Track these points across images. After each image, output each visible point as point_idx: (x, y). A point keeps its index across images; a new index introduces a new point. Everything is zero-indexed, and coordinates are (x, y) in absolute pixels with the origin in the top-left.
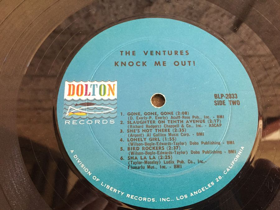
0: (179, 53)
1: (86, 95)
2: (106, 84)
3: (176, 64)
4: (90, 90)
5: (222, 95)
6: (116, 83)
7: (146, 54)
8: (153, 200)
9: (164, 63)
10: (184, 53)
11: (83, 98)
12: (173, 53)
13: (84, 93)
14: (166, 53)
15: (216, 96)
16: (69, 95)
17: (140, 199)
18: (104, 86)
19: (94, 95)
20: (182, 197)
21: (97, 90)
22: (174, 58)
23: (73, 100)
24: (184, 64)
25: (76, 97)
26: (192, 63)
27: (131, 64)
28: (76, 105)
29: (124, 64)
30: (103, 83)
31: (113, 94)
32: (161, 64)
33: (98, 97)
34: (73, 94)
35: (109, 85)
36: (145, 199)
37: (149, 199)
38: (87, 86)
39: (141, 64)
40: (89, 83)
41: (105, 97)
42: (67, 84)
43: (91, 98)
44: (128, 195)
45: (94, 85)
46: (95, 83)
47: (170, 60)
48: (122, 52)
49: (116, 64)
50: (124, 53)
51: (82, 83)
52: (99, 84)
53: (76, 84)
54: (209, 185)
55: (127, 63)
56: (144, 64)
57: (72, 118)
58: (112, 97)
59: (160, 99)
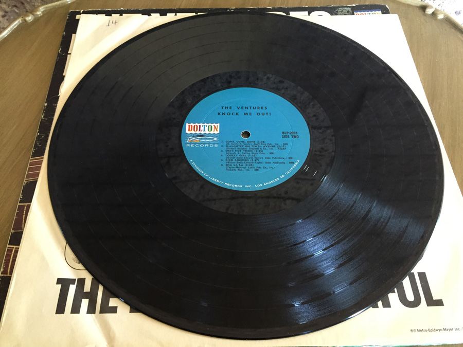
0: (260, 108)
1: (200, 130)
2: (212, 125)
3: (258, 114)
4: (202, 128)
5: (287, 132)
6: (219, 124)
7: (238, 108)
8: (241, 186)
9: (250, 114)
10: (264, 108)
11: (198, 132)
12: (257, 108)
13: (198, 130)
14: (252, 108)
15: (283, 133)
16: (189, 130)
17: (233, 186)
18: (211, 126)
19: (204, 131)
20: (258, 185)
21: (206, 128)
22: (257, 111)
23: (191, 133)
24: (263, 114)
25: (193, 132)
26: (269, 114)
27: (229, 114)
28: (194, 136)
29: (224, 114)
30: (210, 124)
31: (217, 131)
32: (249, 114)
33: (207, 132)
34: (191, 130)
35: (214, 126)
36: (236, 186)
37: (239, 186)
38: (200, 126)
39: (235, 114)
40: (201, 125)
41: (212, 132)
42: (187, 125)
43: (203, 132)
44: (226, 184)
45: (204, 126)
46: (205, 124)
47: (254, 112)
48: (223, 107)
49: (219, 114)
50: (224, 108)
51: (197, 124)
52: (208, 125)
53: (193, 125)
54: (276, 180)
55: (226, 113)
56: (237, 114)
57: (191, 143)
58: (216, 132)
59: (247, 134)
